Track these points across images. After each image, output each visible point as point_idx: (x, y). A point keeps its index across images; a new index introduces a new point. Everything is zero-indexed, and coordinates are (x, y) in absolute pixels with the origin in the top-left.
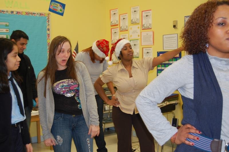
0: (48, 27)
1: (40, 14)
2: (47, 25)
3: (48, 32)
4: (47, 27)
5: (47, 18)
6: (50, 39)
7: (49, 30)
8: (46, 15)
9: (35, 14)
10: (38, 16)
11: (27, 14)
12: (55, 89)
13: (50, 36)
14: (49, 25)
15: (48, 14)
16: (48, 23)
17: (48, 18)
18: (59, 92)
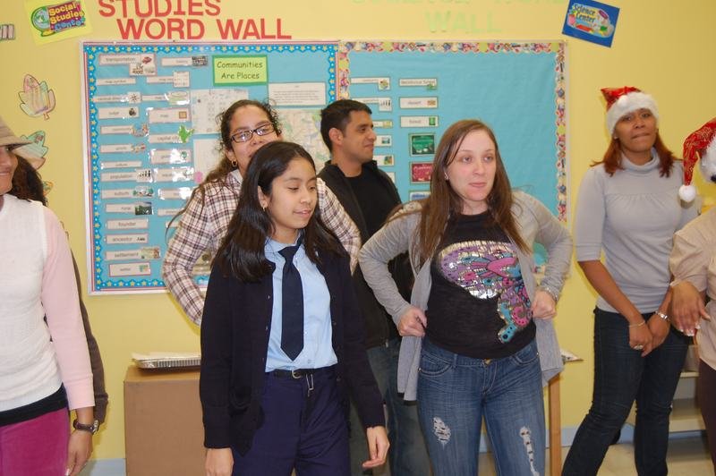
0: (558, 87)
1: (535, 45)
2: (557, 79)
3: (560, 101)
4: (555, 85)
5: (557, 56)
6: (564, 125)
7: (562, 94)
8: (555, 48)
9: (519, 46)
10: (527, 52)
11: (493, 49)
12: (443, 263)
13: (567, 111)
14: (562, 78)
15: (560, 44)
16: (559, 71)
17: (561, 57)
18: (453, 274)
